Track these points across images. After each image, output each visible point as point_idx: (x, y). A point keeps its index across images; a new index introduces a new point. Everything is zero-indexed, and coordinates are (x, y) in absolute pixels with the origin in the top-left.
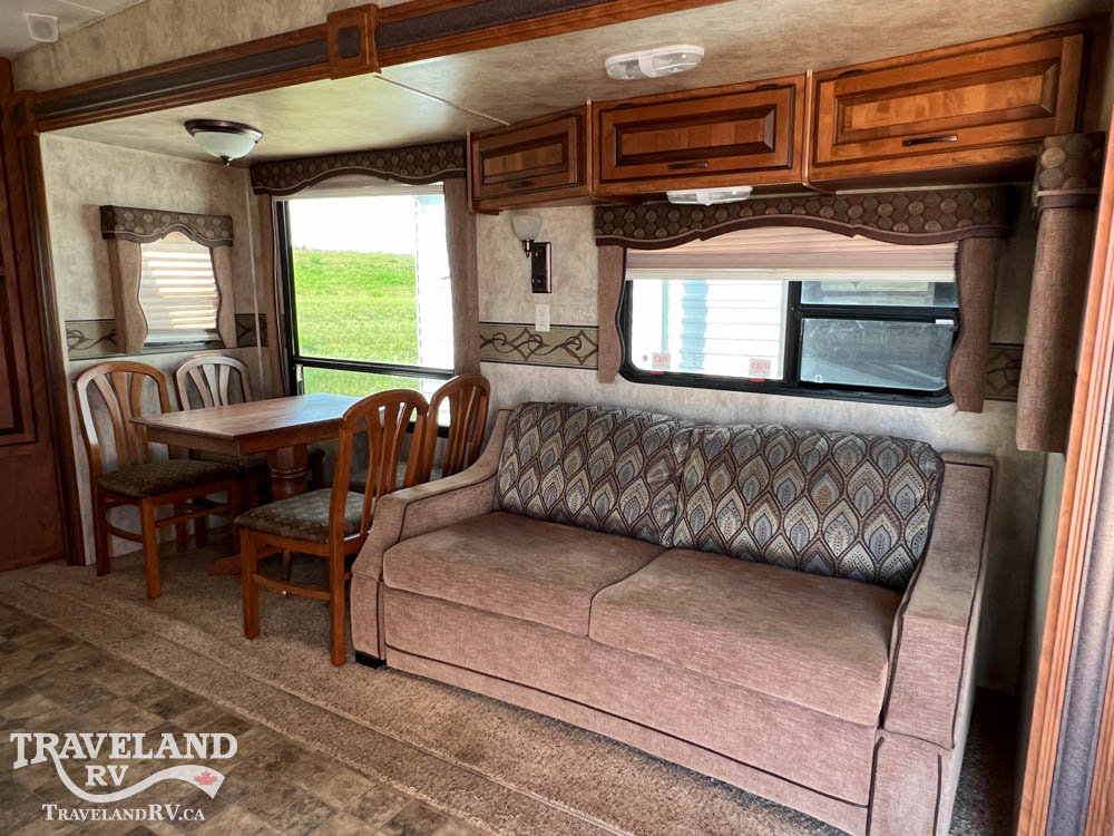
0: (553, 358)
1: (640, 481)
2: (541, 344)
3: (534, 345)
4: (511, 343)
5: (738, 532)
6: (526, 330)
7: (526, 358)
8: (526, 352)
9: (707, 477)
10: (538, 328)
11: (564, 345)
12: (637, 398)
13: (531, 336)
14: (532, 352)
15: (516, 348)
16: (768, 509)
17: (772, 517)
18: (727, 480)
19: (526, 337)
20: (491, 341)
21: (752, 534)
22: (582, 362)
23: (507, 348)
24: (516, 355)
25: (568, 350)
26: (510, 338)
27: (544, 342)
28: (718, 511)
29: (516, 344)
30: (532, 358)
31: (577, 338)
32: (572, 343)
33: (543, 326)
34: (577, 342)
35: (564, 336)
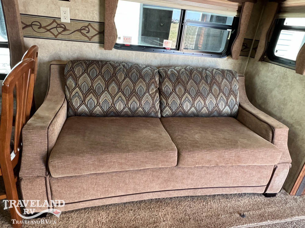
0: (73, 36)
1: (147, 94)
2: (65, 29)
3: (60, 30)
4: (44, 28)
5: (190, 108)
6: (54, 21)
7: (56, 36)
8: (56, 33)
9: (174, 90)
10: (63, 20)
11: (80, 30)
12: (119, 56)
13: (58, 24)
14: (60, 33)
15: (48, 30)
16: (200, 98)
17: (202, 101)
18: (183, 89)
19: (55, 25)
20: (31, 25)
21: (196, 108)
22: (90, 39)
23: (42, 30)
24: (49, 34)
25: (81, 33)
26: (44, 24)
27: (67, 28)
28: (182, 101)
29: (48, 28)
30: (60, 36)
31: (87, 27)
32: (84, 29)
33: (65, 19)
34: (87, 29)
35: (80, 26)
